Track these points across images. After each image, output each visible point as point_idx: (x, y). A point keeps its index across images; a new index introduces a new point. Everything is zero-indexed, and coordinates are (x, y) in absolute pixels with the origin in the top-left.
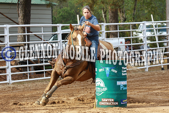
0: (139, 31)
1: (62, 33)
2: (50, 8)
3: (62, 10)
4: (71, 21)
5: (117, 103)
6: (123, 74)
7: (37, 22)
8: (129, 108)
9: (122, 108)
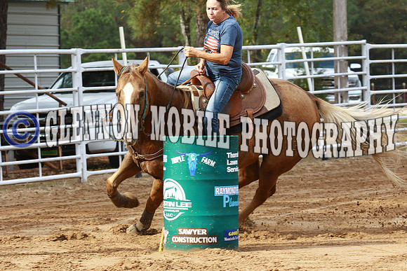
0: (268, 66)
1: (84, 70)
2: (55, 11)
3: (84, 15)
4: (105, 42)
5: (214, 240)
6: (230, 170)
7: (24, 44)
8: (243, 250)
9: (227, 251)
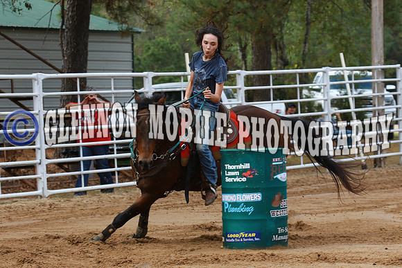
2: (129, 40)
3: (154, 43)
7: (102, 68)
